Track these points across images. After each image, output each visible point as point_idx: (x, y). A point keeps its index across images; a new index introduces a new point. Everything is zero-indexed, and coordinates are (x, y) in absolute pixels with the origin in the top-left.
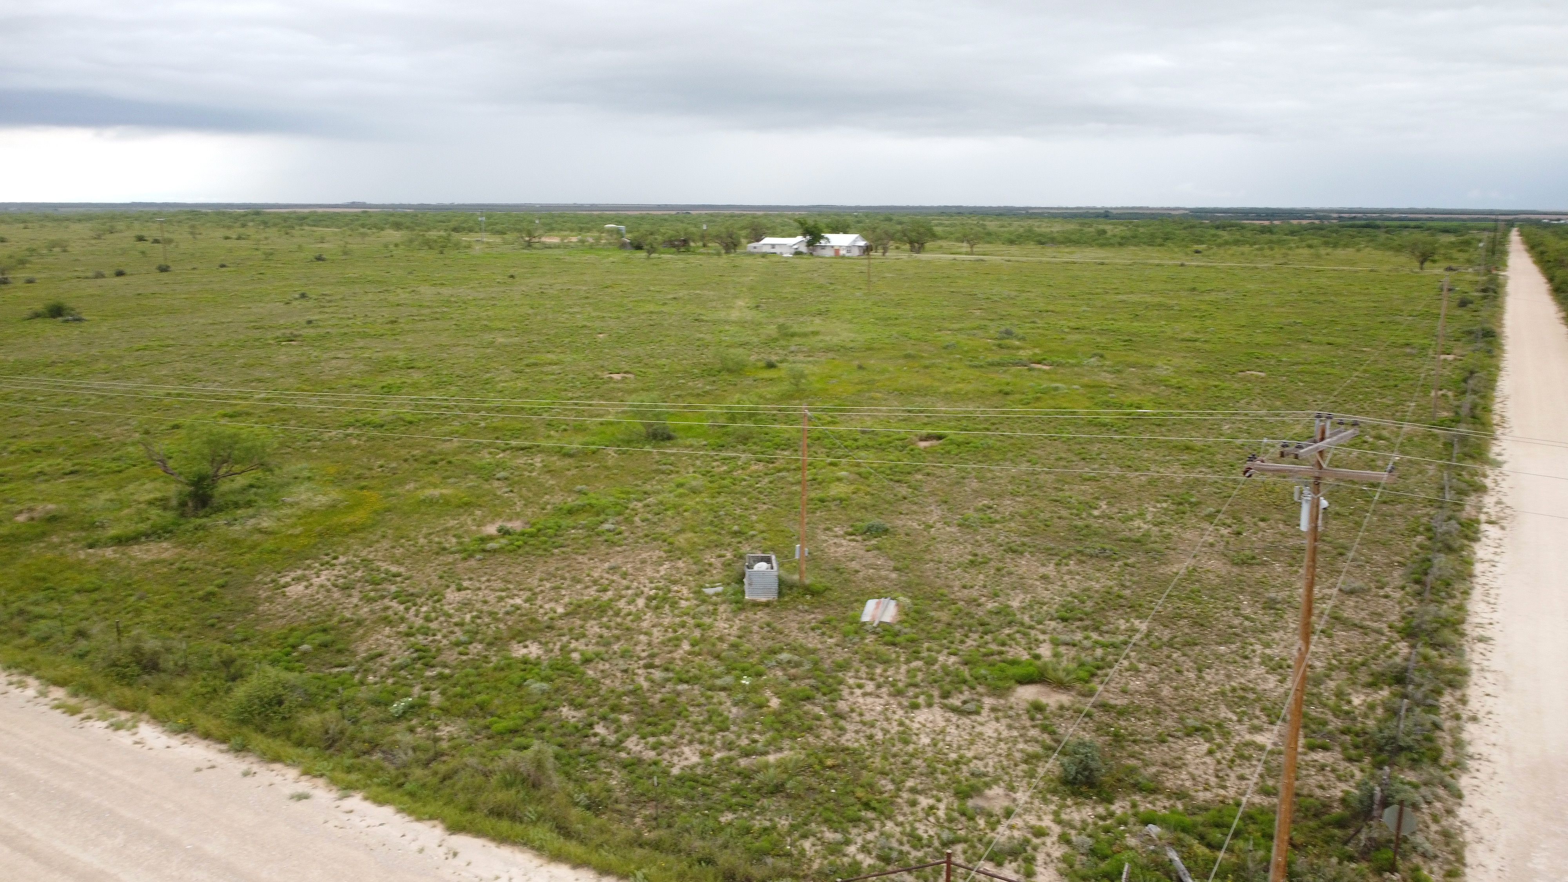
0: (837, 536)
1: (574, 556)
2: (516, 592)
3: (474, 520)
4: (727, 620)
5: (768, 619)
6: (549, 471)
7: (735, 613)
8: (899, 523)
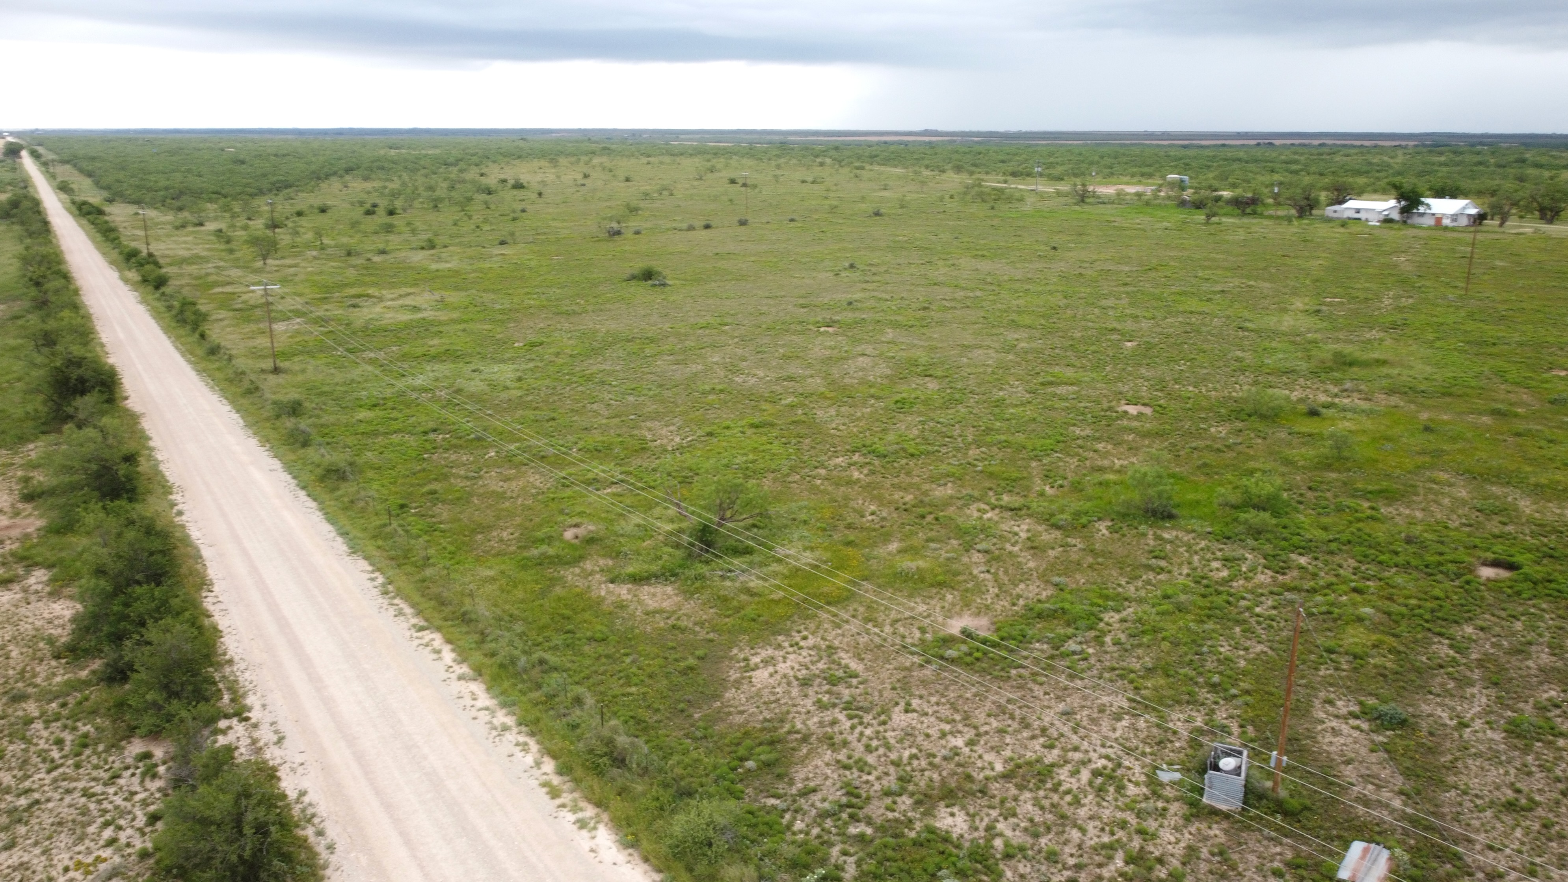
0: (1337, 717)
1: (1031, 685)
2: (960, 727)
3: (943, 607)
4: (1176, 828)
5: (1222, 838)
6: (1034, 547)
7: (1187, 819)
8: (1426, 709)
